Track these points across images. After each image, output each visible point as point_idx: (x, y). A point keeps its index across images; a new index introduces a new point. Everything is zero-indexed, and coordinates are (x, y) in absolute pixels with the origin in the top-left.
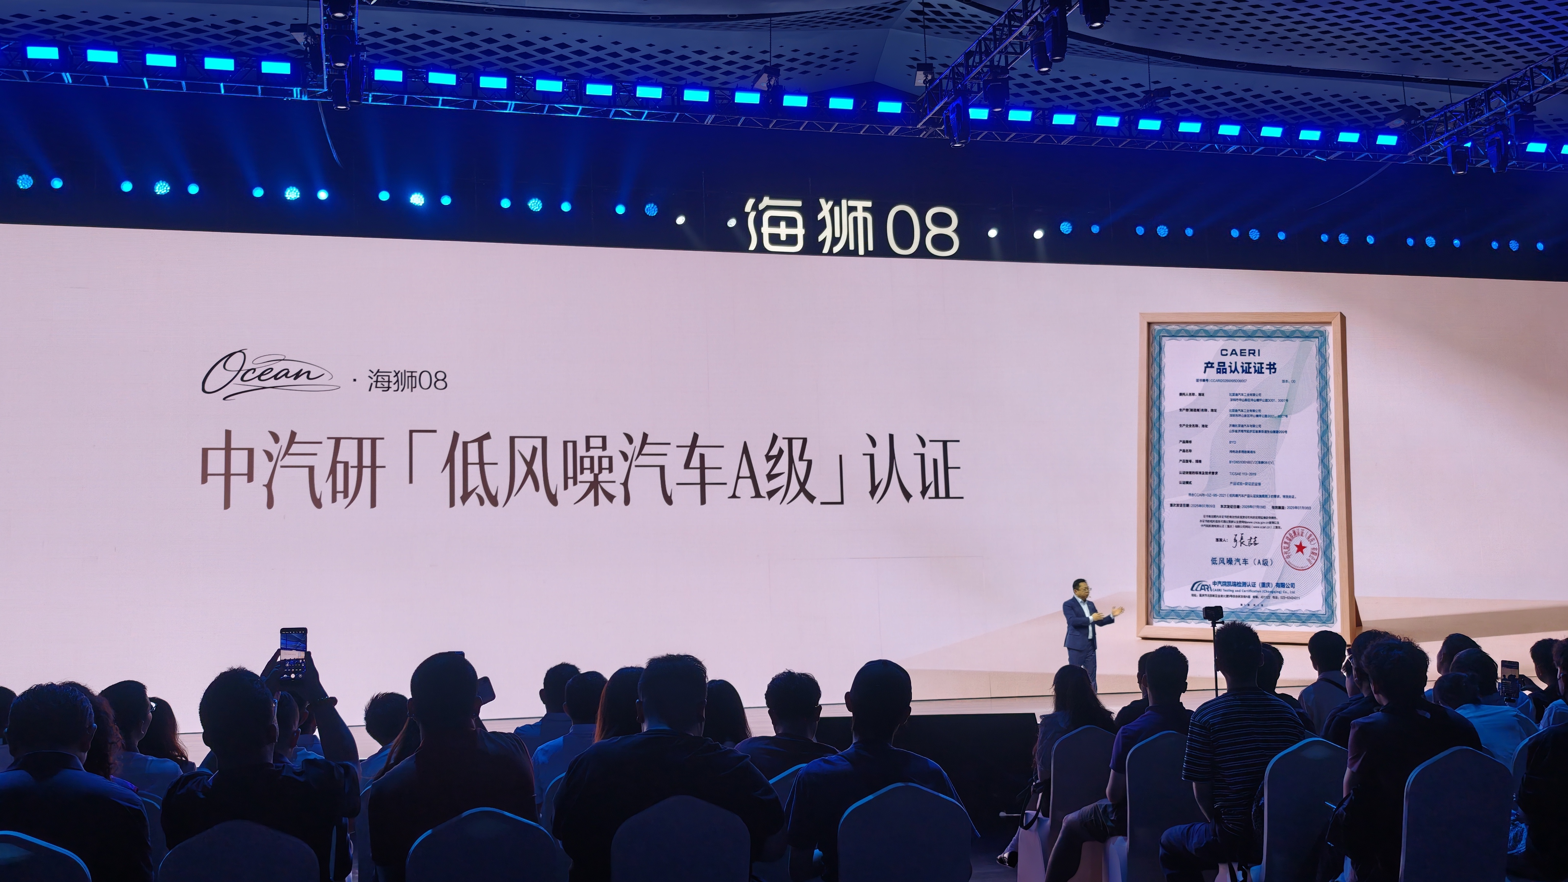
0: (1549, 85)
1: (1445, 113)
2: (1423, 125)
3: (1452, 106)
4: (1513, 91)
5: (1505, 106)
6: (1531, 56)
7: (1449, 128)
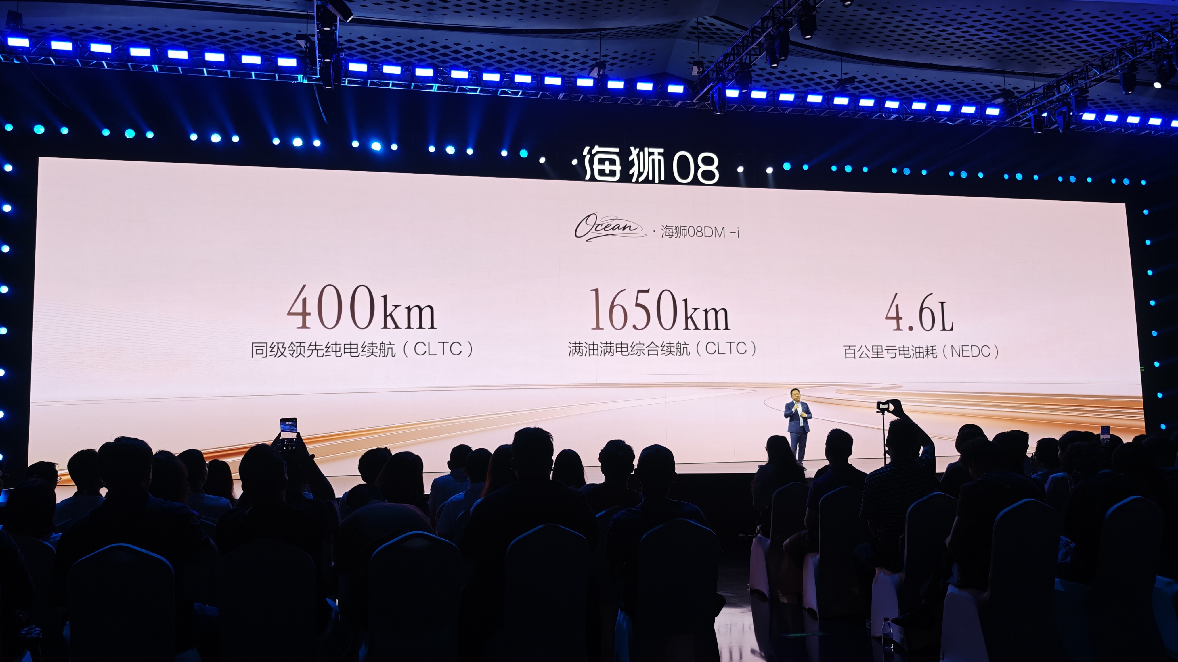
0: (1098, 77)
1: (1031, 94)
2: (1016, 102)
3: (1035, 90)
4: (1075, 81)
5: (1069, 90)
6: (1087, 58)
7: (1033, 104)
